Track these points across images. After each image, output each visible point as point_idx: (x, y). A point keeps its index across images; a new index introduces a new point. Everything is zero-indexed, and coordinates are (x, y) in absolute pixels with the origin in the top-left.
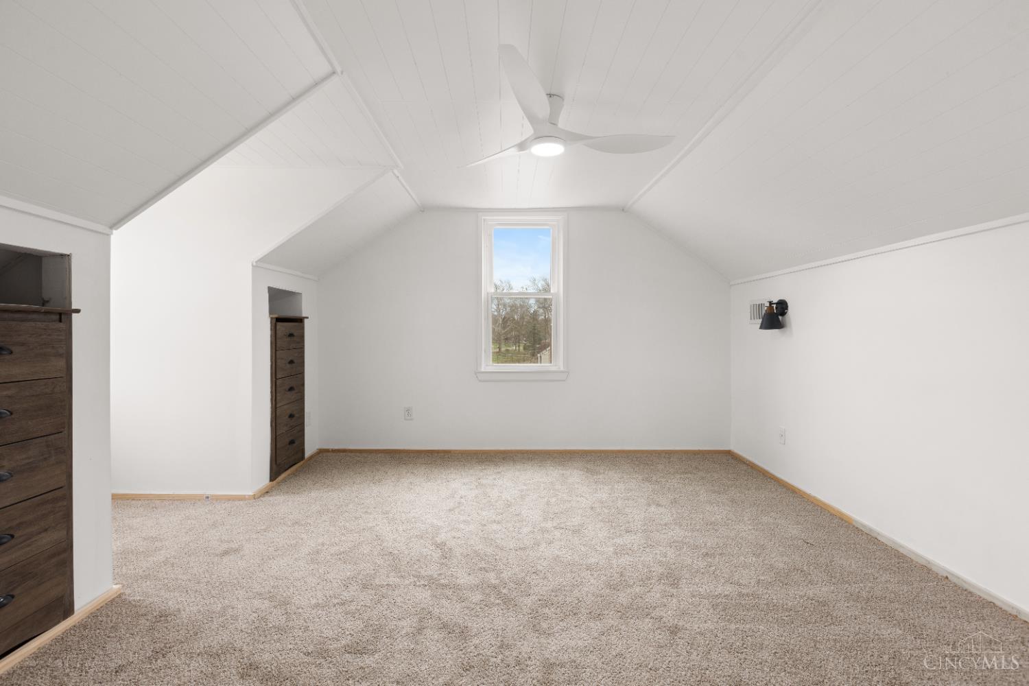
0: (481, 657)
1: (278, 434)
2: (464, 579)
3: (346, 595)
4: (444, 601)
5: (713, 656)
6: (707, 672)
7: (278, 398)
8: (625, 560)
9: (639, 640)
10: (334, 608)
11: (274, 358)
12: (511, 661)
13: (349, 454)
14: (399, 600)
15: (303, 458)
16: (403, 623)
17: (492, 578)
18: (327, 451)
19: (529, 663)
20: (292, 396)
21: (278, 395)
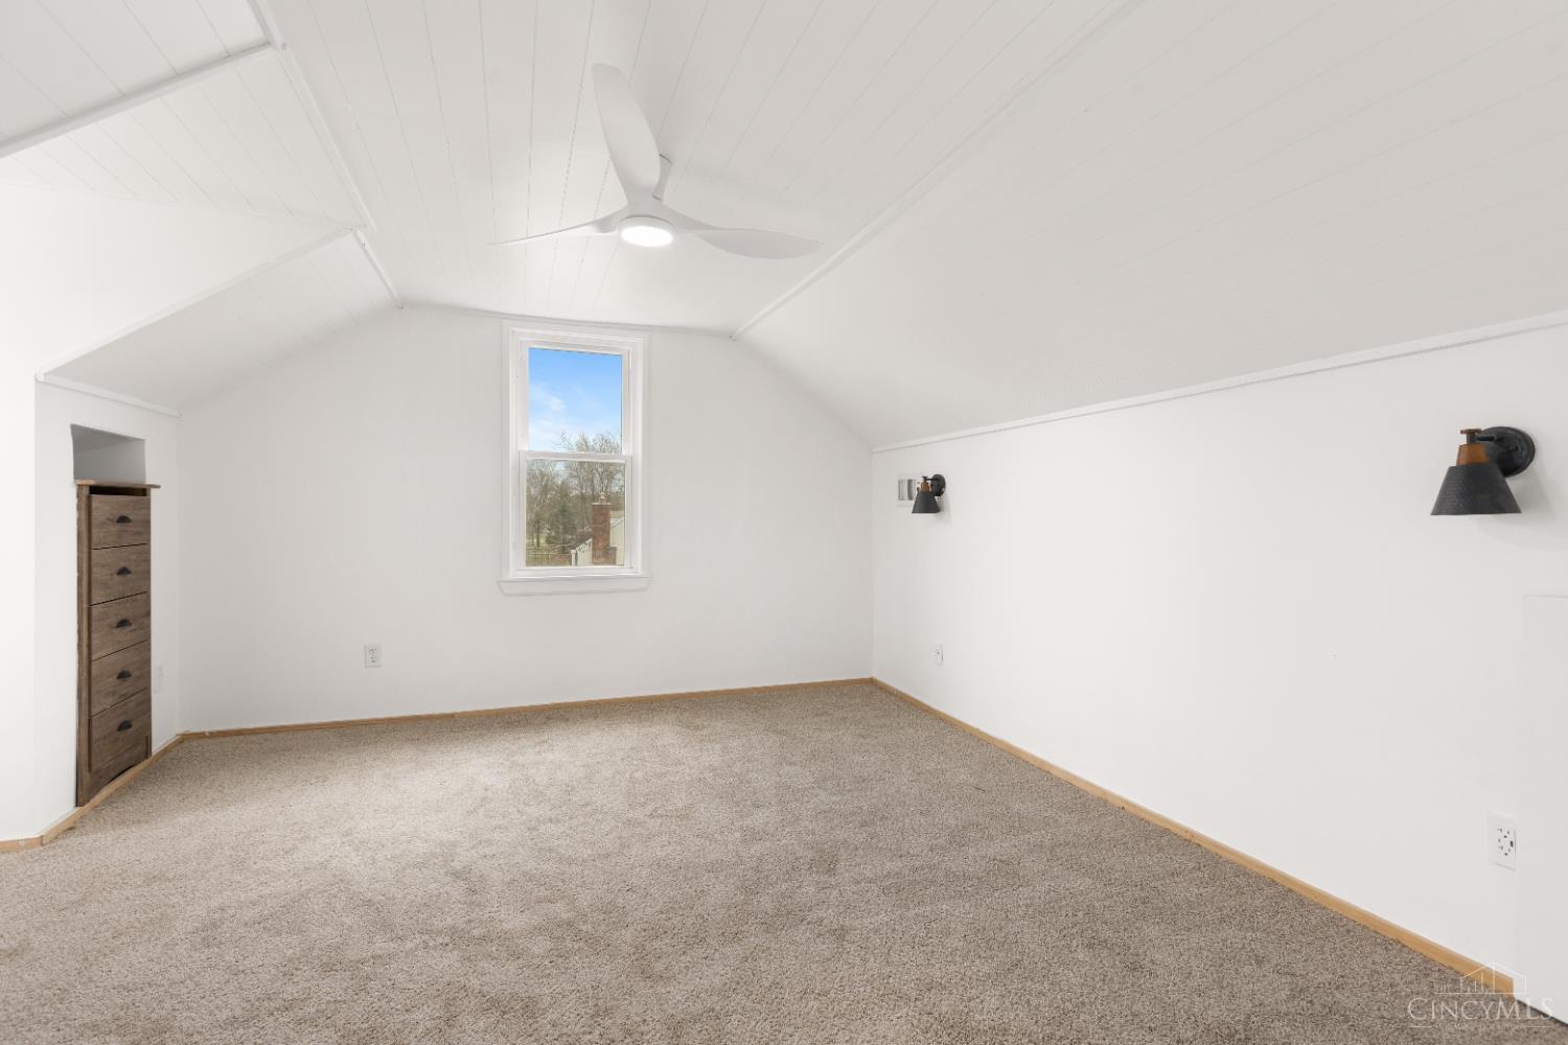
0: (565, 1038)
1: (95, 710)
2: (513, 921)
3: (291, 991)
4: (485, 965)
5: (894, 958)
6: (891, 980)
7: (95, 642)
8: (757, 849)
9: (797, 957)
10: (272, 1018)
11: (85, 565)
12: (616, 1033)
13: (253, 738)
14: (401, 977)
15: (147, 752)
16: (417, 1016)
17: (561, 911)
18: (201, 736)
19: (643, 1028)
20: (124, 636)
21: (94, 636)
